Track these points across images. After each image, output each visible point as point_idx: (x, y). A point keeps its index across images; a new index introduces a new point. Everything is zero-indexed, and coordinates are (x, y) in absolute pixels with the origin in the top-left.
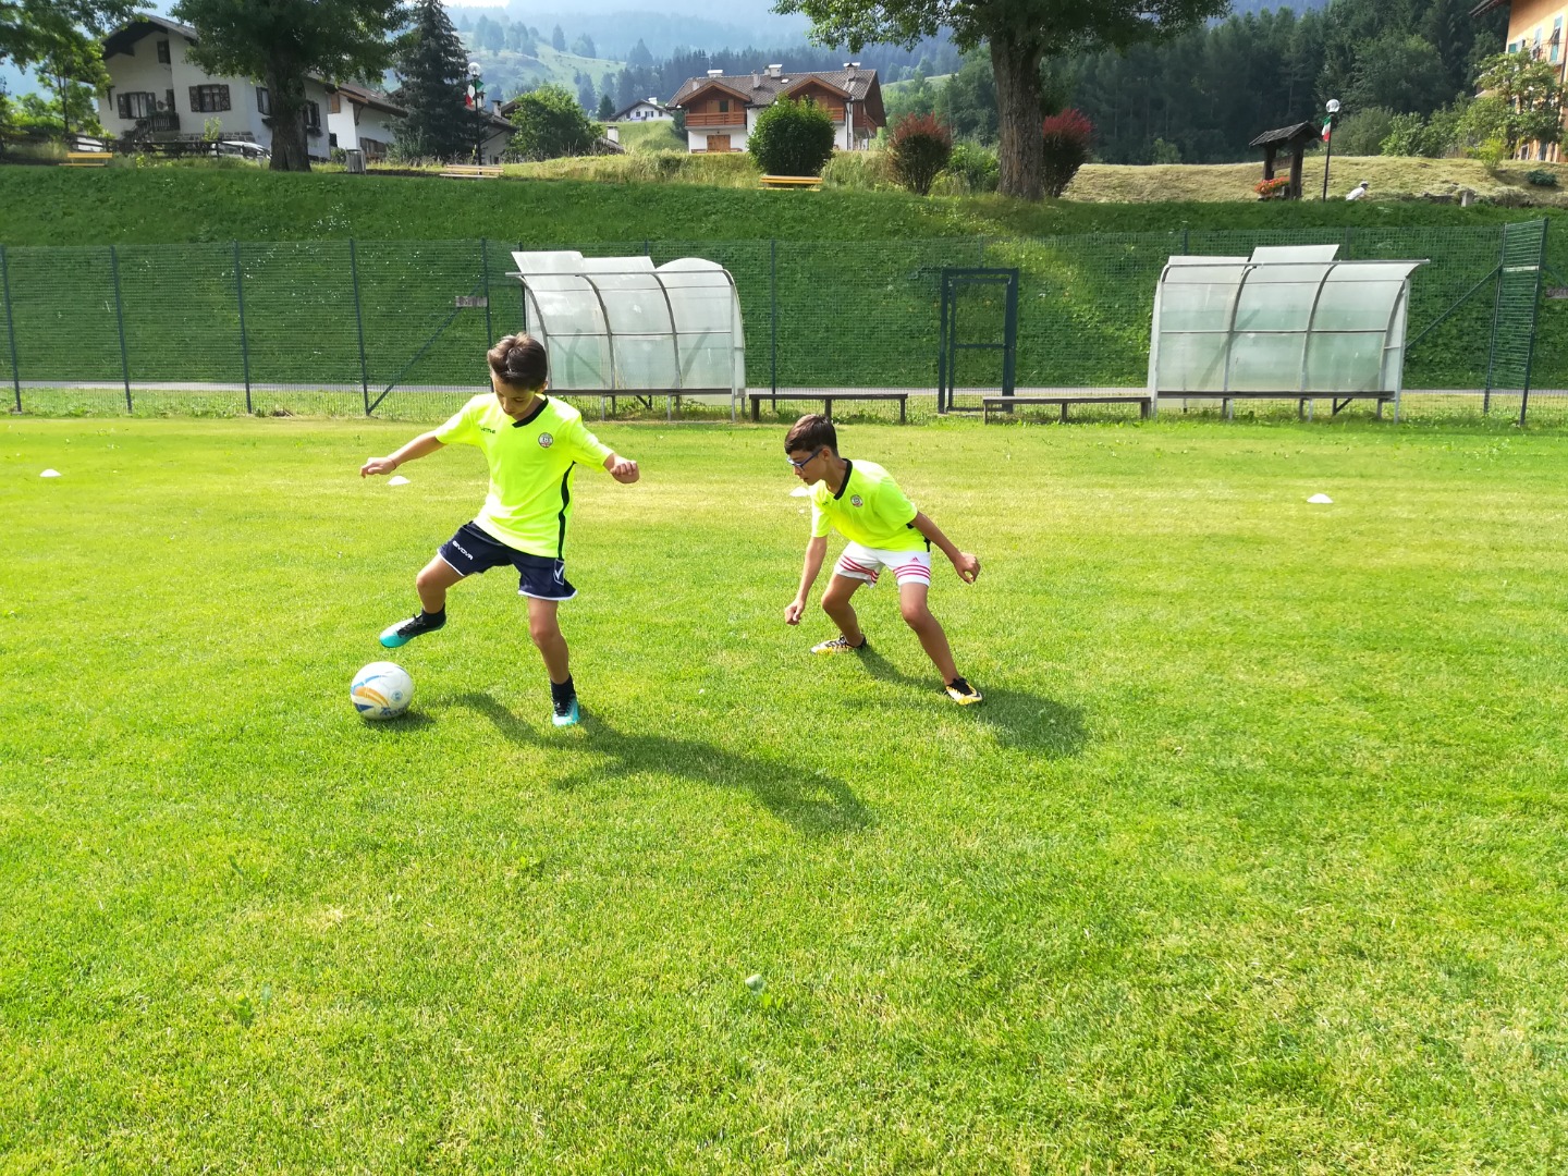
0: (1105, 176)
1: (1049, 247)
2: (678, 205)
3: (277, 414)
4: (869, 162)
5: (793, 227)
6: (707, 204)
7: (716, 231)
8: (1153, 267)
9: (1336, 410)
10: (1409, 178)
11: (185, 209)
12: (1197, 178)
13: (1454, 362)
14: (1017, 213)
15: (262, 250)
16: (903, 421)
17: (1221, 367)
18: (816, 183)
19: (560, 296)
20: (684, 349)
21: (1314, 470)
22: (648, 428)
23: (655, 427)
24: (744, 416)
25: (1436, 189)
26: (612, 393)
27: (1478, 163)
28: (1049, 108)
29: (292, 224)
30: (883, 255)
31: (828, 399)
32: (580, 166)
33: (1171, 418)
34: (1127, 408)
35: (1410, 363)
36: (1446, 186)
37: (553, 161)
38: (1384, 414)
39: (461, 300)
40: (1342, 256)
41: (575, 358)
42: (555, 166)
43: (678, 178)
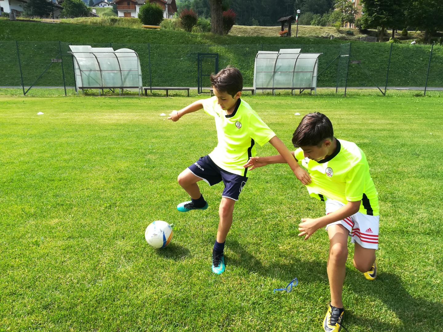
0: (240, 29)
1: (226, 48)
2: (118, 33)
4: (174, 22)
5: (153, 40)
6: (127, 33)
7: (130, 41)
8: (254, 54)
9: (300, 92)
10: (318, 32)
12: (264, 30)
13: (329, 80)
14: (216, 38)
16: (188, 96)
17: (272, 81)
18: (159, 27)
19: (84, 59)
20: (124, 75)
21: (296, 107)
22: (114, 98)
23: (116, 98)
24: (143, 95)
25: (324, 35)
26: (102, 88)
27: (335, 28)
28: (224, 9)
30: (180, 49)
31: (167, 90)
32: (85, 20)
33: (259, 95)
34: (248, 92)
35: (318, 81)
36: (327, 34)
37: (76, 18)
38: (312, 93)
39: (53, 60)
40: (301, 52)
41: (90, 78)
42: (77, 20)
43: (116, 25)
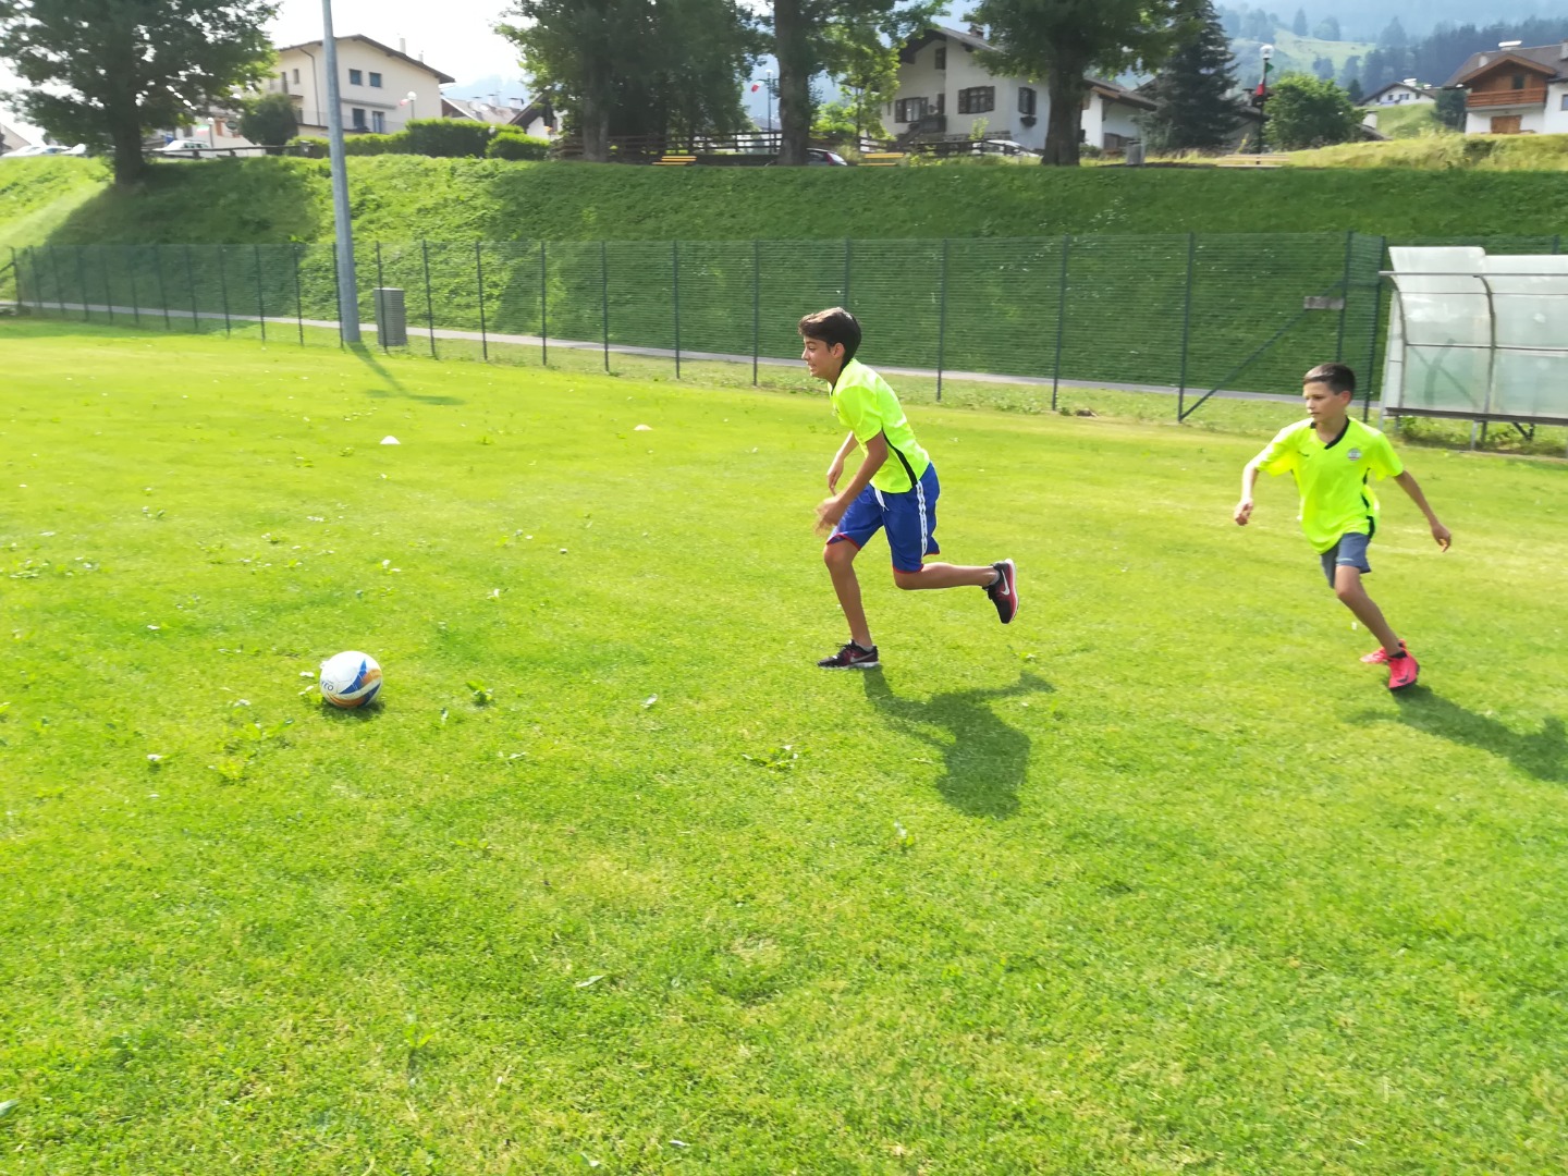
3: (1081, 413)
11: (969, 205)
15: (1039, 244)
26: (1484, 418)
29: (1069, 218)
39: (1312, 301)
41: (1439, 372)
42: (1335, 153)
43: (1488, 164)
